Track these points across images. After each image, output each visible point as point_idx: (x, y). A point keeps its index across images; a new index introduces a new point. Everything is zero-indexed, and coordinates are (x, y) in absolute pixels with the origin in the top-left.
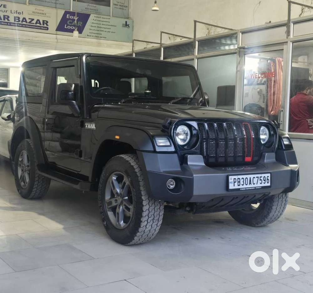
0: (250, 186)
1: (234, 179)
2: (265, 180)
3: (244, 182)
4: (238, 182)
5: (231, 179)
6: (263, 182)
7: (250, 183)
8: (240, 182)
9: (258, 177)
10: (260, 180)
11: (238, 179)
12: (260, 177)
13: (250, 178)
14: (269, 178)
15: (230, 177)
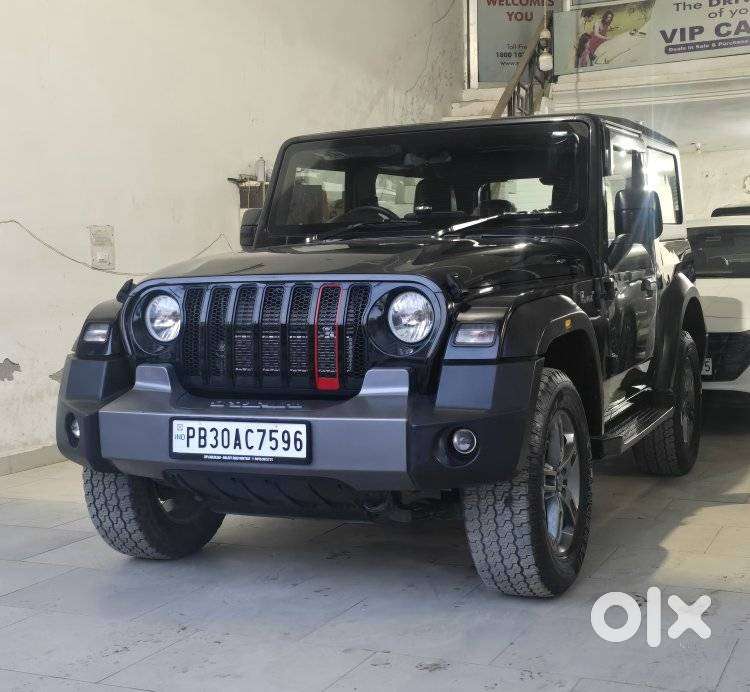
0: (237, 452)
1: (189, 429)
2: (288, 442)
3: (219, 438)
4: (200, 438)
5: (180, 428)
6: (282, 445)
7: (237, 444)
8: (204, 438)
9: (264, 431)
10: (271, 439)
11: (200, 429)
12: (271, 431)
13: (237, 430)
14: (303, 437)
15: (175, 423)
